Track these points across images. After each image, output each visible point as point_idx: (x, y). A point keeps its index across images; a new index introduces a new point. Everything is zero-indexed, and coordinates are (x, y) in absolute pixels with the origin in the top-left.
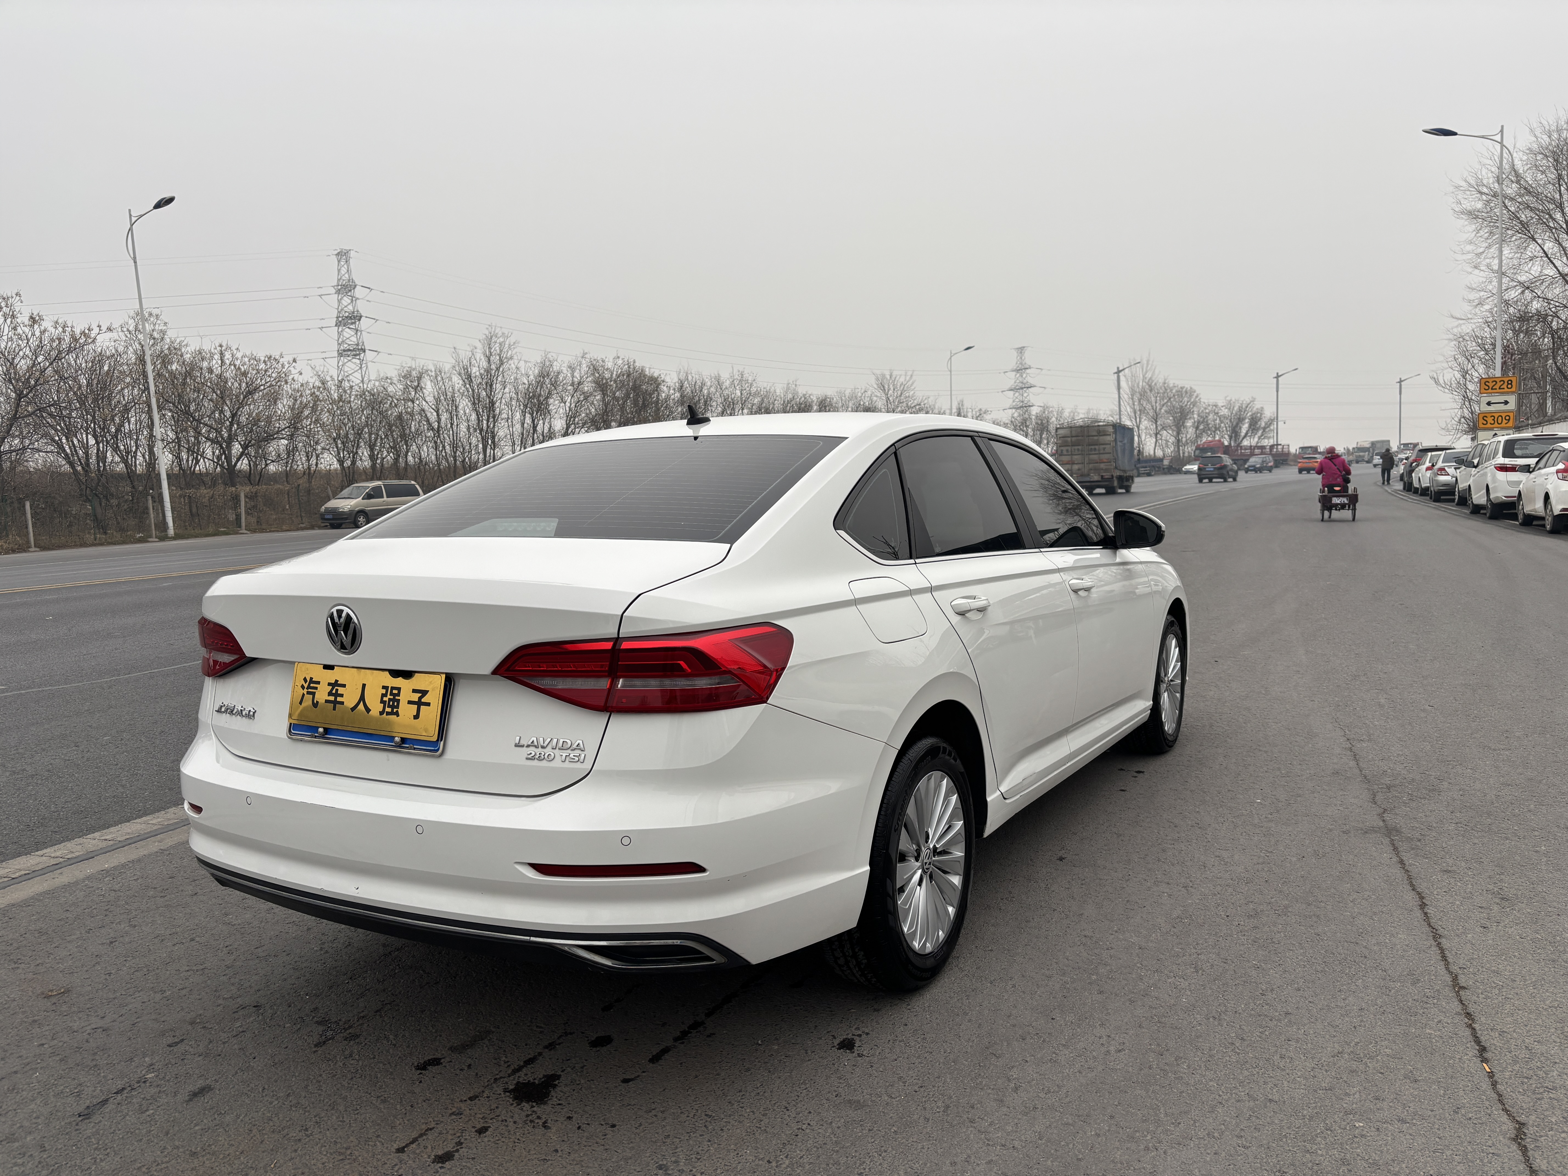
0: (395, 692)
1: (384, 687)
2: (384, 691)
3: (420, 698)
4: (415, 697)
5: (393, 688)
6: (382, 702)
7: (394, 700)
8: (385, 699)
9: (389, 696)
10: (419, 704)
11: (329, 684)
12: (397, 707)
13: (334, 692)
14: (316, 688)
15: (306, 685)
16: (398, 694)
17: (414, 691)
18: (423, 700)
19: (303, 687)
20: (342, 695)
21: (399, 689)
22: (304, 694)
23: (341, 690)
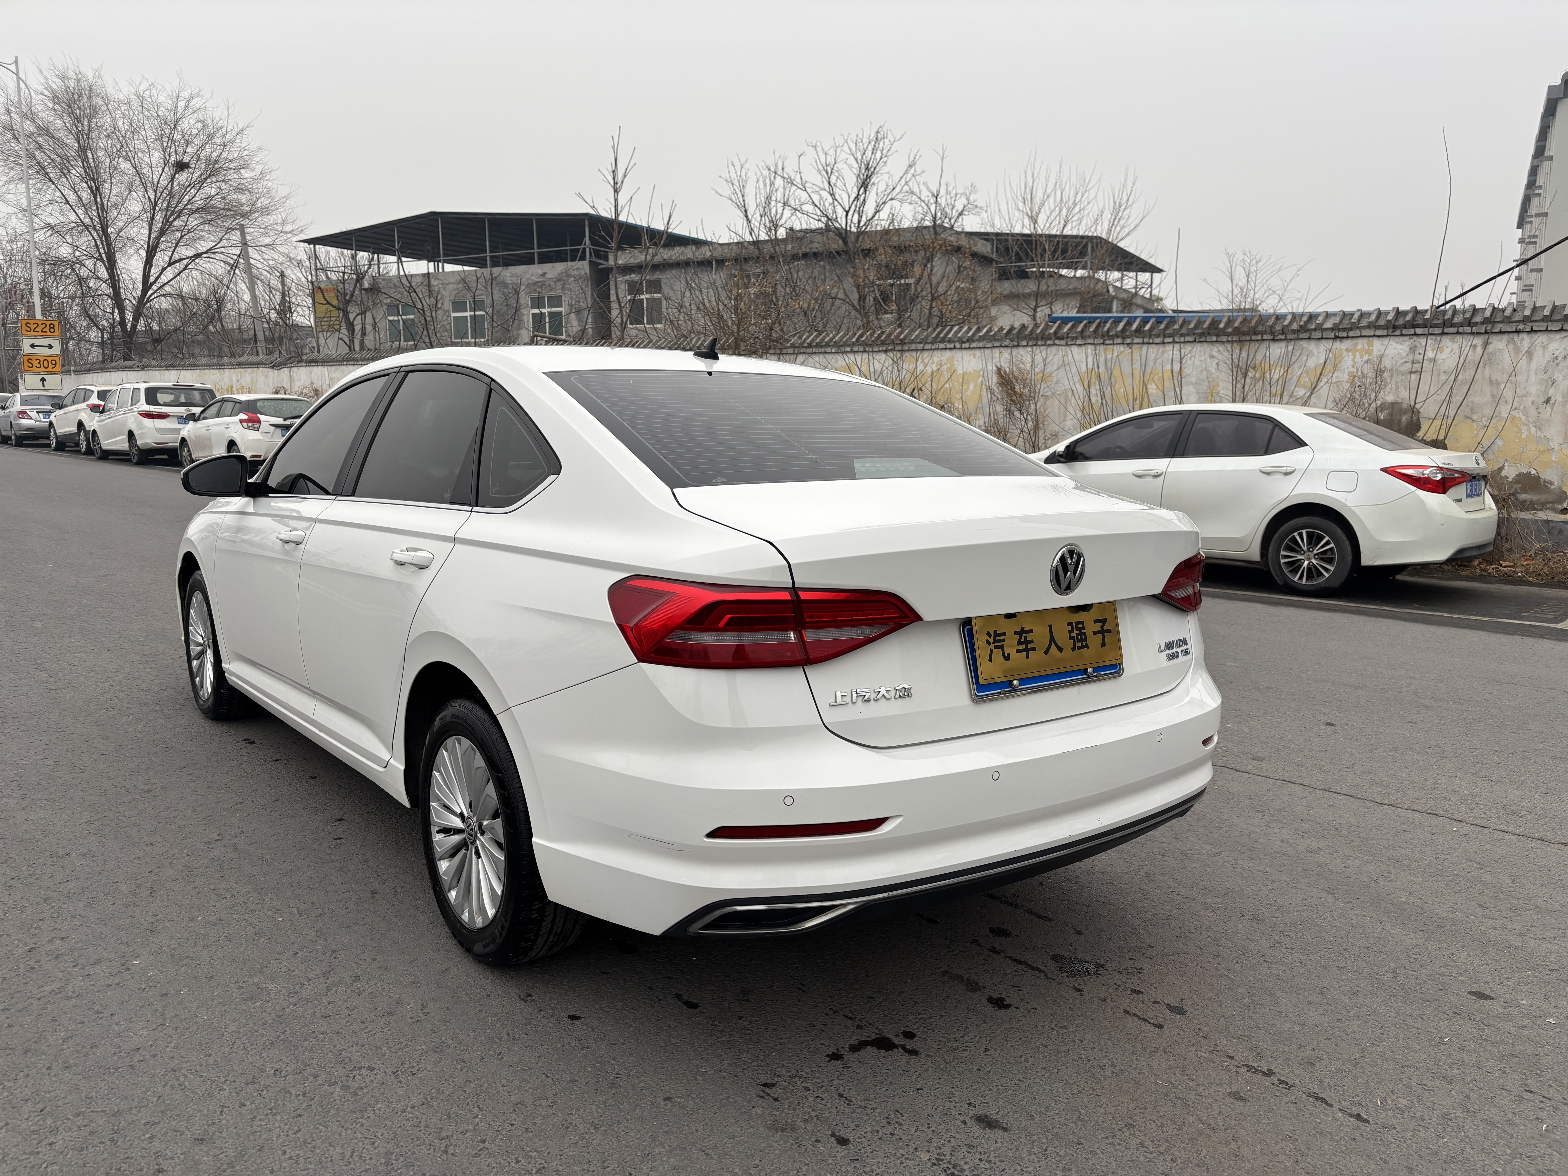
0: (1080, 626)
1: (1069, 624)
2: (1070, 628)
3: (1102, 627)
4: (1098, 627)
5: (1077, 623)
6: (1071, 638)
7: (1081, 634)
8: (1073, 635)
9: (1076, 632)
10: (1102, 632)
11: (1016, 633)
12: (1086, 640)
13: (1023, 639)
14: (1003, 640)
15: (991, 640)
16: (1083, 628)
17: (1096, 621)
18: (1105, 628)
19: (988, 643)
20: (1032, 641)
21: (1082, 623)
22: (991, 650)
23: (1029, 637)
